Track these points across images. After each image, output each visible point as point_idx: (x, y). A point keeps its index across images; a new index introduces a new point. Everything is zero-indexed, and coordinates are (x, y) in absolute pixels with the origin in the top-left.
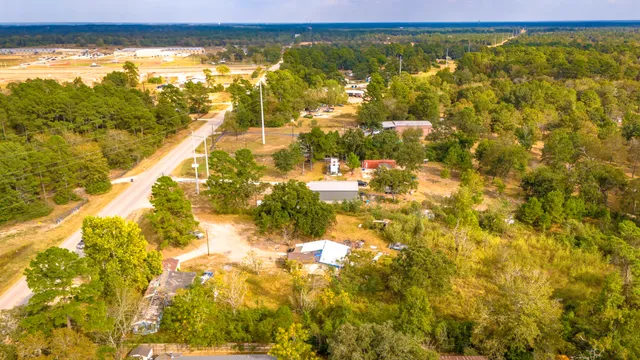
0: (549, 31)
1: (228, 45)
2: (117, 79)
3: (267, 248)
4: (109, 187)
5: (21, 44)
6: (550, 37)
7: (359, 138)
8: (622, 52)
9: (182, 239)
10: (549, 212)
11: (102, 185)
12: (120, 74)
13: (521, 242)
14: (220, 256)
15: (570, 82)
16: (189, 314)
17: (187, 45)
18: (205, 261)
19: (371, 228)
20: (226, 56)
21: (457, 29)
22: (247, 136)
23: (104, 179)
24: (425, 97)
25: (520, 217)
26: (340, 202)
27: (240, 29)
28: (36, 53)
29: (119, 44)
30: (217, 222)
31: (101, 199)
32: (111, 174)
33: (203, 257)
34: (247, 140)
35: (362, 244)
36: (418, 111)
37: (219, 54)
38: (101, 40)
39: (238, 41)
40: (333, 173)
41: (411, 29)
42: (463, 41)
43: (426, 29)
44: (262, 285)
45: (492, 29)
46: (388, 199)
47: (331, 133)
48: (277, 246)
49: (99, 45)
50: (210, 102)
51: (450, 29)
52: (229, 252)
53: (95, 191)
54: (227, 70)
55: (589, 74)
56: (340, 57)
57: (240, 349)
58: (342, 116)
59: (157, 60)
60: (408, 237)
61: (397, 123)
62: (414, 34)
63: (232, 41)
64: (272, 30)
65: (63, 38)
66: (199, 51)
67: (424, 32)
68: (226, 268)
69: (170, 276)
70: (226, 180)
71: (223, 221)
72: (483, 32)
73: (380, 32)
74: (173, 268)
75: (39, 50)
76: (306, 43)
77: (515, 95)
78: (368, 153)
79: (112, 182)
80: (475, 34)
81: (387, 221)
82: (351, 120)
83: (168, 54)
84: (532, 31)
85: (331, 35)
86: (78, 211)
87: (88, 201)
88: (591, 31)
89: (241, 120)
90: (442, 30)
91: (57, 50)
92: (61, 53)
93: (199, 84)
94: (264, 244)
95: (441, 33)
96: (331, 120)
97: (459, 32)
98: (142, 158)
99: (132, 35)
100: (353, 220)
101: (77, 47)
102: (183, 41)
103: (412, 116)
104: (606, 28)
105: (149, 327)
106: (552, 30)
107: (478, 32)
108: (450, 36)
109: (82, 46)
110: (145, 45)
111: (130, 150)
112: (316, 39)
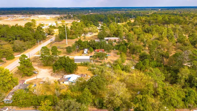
0: (167, 9)
1: (67, 14)
2: (29, 24)
3: (56, 77)
4: (14, 58)
5: (4, 14)
6: (167, 11)
7: (94, 43)
8: (187, 16)
9: (29, 74)
10: (145, 65)
11: (11, 57)
12: (30, 23)
13: (134, 74)
14: (40, 79)
15: (166, 25)
16: (18, 97)
17: (55, 14)
18: (35, 81)
19: (90, 70)
20: (66, 17)
21: (140, 9)
22: (63, 42)
23: (12, 55)
24: (119, 30)
25: (136, 67)
26: (83, 62)
27: (73, 9)
28: (8, 17)
29: (34, 14)
30: (44, 69)
31: (10, 62)
32: (15, 54)
33: (35, 80)
34: (62, 43)
35: (86, 75)
36: (116, 34)
37: (64, 17)
38: (28, 13)
39: (71, 13)
40: (85, 53)
41: (125, 9)
42: (140, 13)
43: (130, 9)
44: (50, 88)
45: (150, 9)
46: (99, 62)
47: (85, 41)
48: (59, 76)
49: (28, 14)
50: (54, 31)
51: (137, 9)
52: (44, 78)
53: (8, 59)
54: (64, 22)
55: (173, 23)
56: (100, 18)
57: (35, 108)
58: (95, 36)
59: (44, 19)
60: (100, 73)
61: (109, 38)
62: (126, 10)
63: (69, 13)
64: (82, 9)
65: (17, 12)
66: (58, 16)
67: (129, 10)
68: (41, 83)
69: (21, 85)
70: (47, 56)
71: (45, 68)
72: (147, 10)
73: (115, 10)
74: (23, 83)
75: (9, 16)
76: (92, 13)
77: (147, 29)
78: (97, 47)
79: (15, 56)
80: (145, 11)
81: (95, 68)
82: (97, 37)
83: (48, 17)
84: (162, 10)
85: (100, 11)
86: (2, 65)
87: (6, 62)
88: (180, 10)
89: (61, 37)
90: (135, 9)
91: (14, 16)
92: (15, 17)
93: (54, 26)
94: (55, 76)
95: (134, 10)
96: (91, 37)
97: (140, 10)
98: (27, 49)
99: (38, 11)
100: (86, 68)
101: (21, 15)
102: (54, 13)
103: (114, 36)
104: (185, 9)
105: (9, 101)
106: (169, 9)
107: (146, 10)
108: (137, 11)
109: (22, 14)
110: (42, 14)
111: (23, 47)
112: (95, 12)
